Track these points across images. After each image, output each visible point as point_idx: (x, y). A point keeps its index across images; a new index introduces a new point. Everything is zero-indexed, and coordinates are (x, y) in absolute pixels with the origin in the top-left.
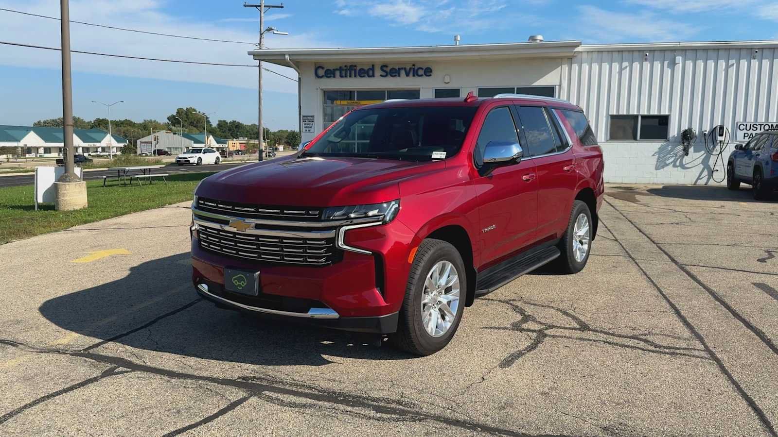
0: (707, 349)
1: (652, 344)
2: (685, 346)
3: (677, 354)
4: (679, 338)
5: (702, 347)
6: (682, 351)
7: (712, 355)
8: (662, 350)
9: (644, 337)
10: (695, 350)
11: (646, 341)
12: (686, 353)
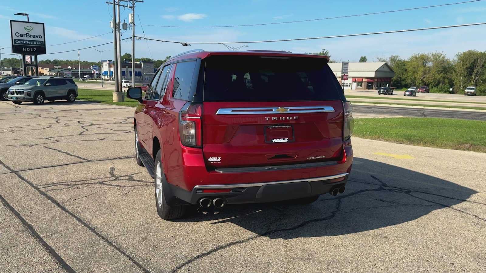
0: (38, 189)
1: (65, 185)
2: (49, 188)
3: (52, 184)
4: (53, 190)
5: (40, 190)
6: (50, 185)
7: (35, 188)
8: (59, 184)
9: (69, 186)
10: (44, 187)
11: (68, 185)
12: (47, 185)
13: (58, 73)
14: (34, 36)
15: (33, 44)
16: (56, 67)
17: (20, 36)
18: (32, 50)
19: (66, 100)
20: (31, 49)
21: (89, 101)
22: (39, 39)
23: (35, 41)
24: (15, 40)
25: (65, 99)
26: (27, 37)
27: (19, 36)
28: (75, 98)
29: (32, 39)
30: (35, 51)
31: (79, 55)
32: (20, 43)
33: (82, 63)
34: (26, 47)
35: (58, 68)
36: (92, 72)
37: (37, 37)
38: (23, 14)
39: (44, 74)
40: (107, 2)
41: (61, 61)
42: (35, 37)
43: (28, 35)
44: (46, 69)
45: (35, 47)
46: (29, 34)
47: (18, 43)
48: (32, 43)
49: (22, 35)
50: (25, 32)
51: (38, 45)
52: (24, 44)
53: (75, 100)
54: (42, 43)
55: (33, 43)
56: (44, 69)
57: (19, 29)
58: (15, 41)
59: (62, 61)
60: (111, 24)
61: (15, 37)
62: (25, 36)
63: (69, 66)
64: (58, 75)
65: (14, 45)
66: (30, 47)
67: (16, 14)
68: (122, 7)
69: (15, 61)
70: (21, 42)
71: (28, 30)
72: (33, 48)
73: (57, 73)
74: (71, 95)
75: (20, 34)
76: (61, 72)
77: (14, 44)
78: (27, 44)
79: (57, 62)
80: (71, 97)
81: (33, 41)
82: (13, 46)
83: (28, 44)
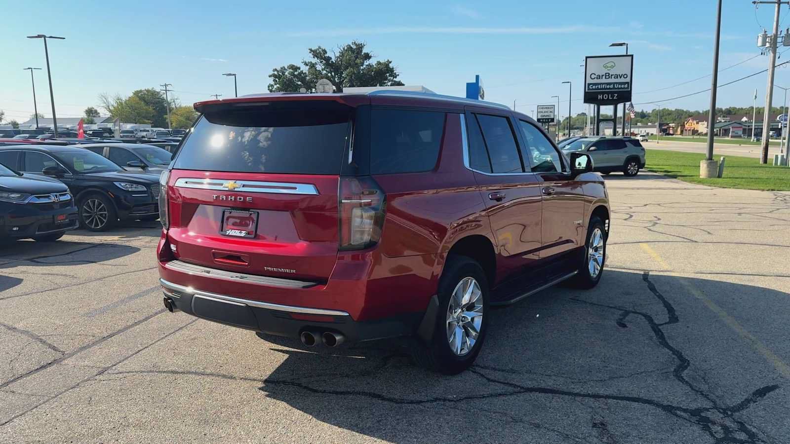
13: (720, 130)
14: (617, 76)
15: (614, 88)
16: (720, 120)
17: (597, 78)
18: (611, 97)
19: (622, 173)
20: (610, 95)
21: (665, 175)
22: (622, 80)
23: (617, 83)
24: (589, 84)
25: (622, 171)
26: (606, 78)
27: (595, 78)
28: (638, 169)
29: (613, 80)
30: (615, 98)
31: (756, 97)
32: (595, 89)
33: (778, 109)
34: (603, 93)
35: (723, 121)
36: (778, 125)
37: (621, 77)
38: (621, 45)
39: (699, 132)
40: (754, 3)
41: (739, 109)
42: (617, 78)
43: (608, 76)
44: (702, 123)
45: (615, 92)
46: (609, 74)
47: (593, 89)
48: (612, 86)
49: (599, 77)
50: (603, 71)
51: (621, 88)
52: (600, 89)
53: (637, 173)
54: (627, 85)
55: (614, 86)
56: (700, 123)
57: (596, 67)
58: (588, 87)
59: (742, 109)
60: (759, 39)
61: (589, 81)
62: (604, 77)
63: (745, 117)
64: (720, 133)
65: (587, 92)
66: (608, 93)
67: (611, 46)
68: (787, 4)
69: (667, 112)
70: (597, 86)
71: (609, 68)
72: (612, 93)
73: (718, 129)
74: (631, 165)
75: (597, 74)
76: (726, 128)
77: (587, 90)
78: (605, 89)
79: (732, 110)
80: (632, 168)
81: (614, 84)
82: (585, 92)
83: (607, 89)
